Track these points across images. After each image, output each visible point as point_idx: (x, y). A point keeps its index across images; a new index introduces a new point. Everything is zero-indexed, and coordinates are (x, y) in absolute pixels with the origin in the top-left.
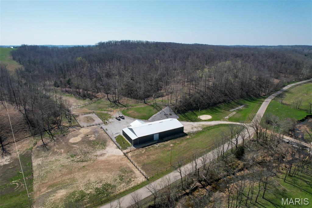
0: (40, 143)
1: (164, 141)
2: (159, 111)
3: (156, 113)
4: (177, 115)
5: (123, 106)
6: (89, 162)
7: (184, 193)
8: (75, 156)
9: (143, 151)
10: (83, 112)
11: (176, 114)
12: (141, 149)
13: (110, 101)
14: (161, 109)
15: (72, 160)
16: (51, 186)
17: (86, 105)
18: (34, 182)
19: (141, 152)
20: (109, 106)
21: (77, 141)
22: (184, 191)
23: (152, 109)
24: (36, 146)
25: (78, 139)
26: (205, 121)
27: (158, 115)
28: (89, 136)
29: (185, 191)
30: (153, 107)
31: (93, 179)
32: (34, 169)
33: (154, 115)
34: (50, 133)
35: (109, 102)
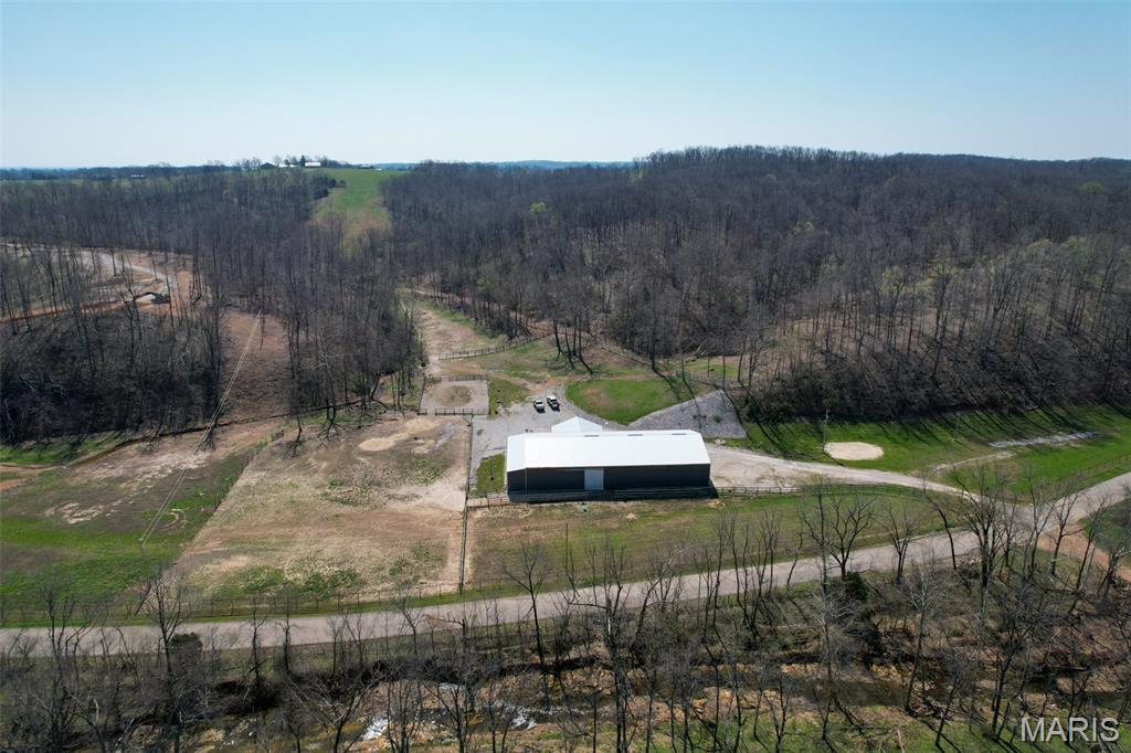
0: (292, 435)
1: (617, 500)
2: (680, 400)
3: (668, 405)
4: (745, 423)
5: (589, 369)
6: (360, 508)
7: (534, 662)
8: (342, 484)
9: (525, 511)
10: (461, 374)
11: (741, 423)
12: (525, 505)
13: (560, 350)
14: (692, 395)
15: (326, 494)
16: (232, 541)
17: (484, 353)
18: (208, 523)
19: (517, 513)
20: (546, 366)
21: (376, 449)
22: (537, 657)
23: (663, 391)
24: (277, 441)
25: (386, 443)
26: (841, 463)
27: (672, 413)
28: (419, 441)
29: (541, 657)
30: (669, 386)
31: (328, 552)
32: (231, 493)
33: (658, 412)
34: (331, 417)
35: (554, 352)
